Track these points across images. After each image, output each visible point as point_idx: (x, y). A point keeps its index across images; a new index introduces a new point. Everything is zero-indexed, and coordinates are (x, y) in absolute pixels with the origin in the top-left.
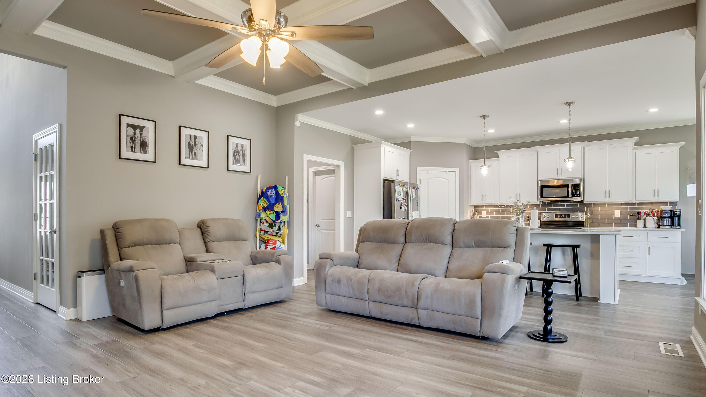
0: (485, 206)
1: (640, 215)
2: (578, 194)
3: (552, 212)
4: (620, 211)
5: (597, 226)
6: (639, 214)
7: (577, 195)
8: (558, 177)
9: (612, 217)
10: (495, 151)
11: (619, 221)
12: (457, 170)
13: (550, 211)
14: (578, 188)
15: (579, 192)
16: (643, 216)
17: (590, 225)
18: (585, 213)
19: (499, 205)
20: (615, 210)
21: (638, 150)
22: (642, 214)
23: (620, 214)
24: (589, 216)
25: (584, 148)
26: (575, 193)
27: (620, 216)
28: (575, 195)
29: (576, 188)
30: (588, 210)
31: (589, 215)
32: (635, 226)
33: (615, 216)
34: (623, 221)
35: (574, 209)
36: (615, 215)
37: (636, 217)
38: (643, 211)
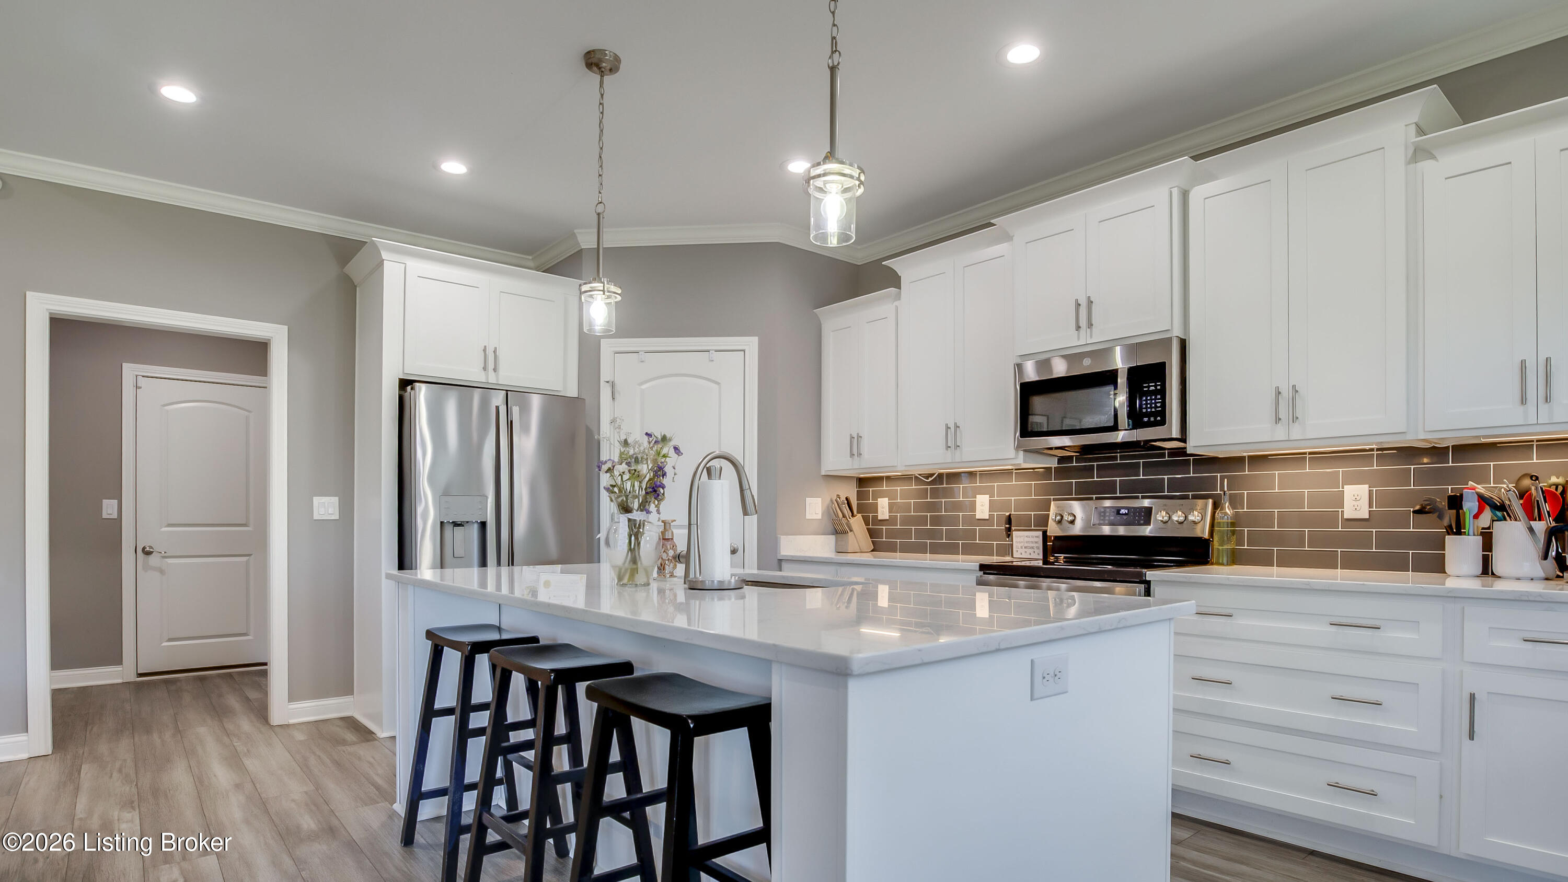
0: (888, 478)
1: (1462, 509)
2: (1155, 414)
3: (1091, 499)
4: (1370, 492)
5: (1264, 560)
6: (1456, 502)
7: (1152, 419)
8: (1079, 339)
9: (1332, 519)
10: (883, 263)
11: (1365, 540)
12: (751, 344)
13: (1085, 493)
14: (1156, 386)
15: (1159, 405)
16: (1476, 517)
17: (1236, 558)
18: (1210, 501)
19: (920, 475)
20: (1345, 486)
21: (1433, 157)
22: (1470, 505)
23: (1370, 506)
24: (1226, 514)
25: (1185, 195)
26: (1146, 408)
27: (1367, 516)
28: (1146, 419)
29: (1149, 387)
30: (1226, 489)
31: (1229, 511)
32: (1437, 565)
33: (1346, 517)
34: (1383, 540)
35: (1173, 485)
36: (1346, 509)
37: (1441, 517)
38: (1473, 490)
